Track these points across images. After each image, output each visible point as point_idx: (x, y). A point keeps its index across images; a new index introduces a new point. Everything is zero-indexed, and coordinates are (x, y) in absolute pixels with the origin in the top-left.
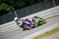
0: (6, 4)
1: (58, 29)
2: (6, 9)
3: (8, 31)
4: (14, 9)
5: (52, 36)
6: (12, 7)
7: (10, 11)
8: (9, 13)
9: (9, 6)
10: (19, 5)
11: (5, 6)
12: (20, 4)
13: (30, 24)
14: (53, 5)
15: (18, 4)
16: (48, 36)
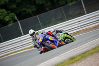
0: (4, 10)
1: (90, 52)
2: (4, 18)
3: (7, 55)
4: (18, 18)
5: (80, 64)
6: (13, 14)
7: (10, 21)
8: (9, 25)
9: (8, 13)
10: (25, 11)
11: (2, 13)
12: (26, 9)
13: (54, 40)
14: (82, 12)
15: (24, 9)
16: (74, 64)
